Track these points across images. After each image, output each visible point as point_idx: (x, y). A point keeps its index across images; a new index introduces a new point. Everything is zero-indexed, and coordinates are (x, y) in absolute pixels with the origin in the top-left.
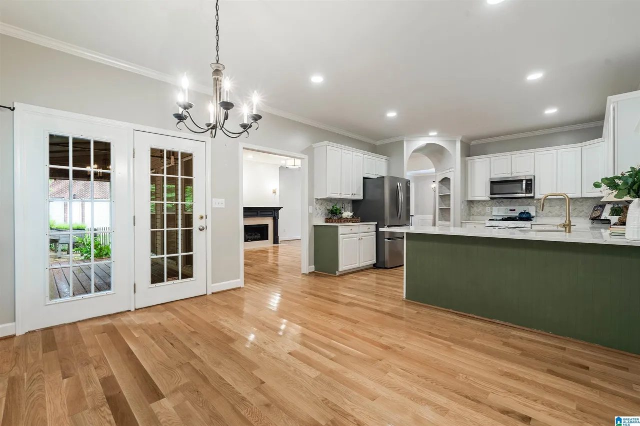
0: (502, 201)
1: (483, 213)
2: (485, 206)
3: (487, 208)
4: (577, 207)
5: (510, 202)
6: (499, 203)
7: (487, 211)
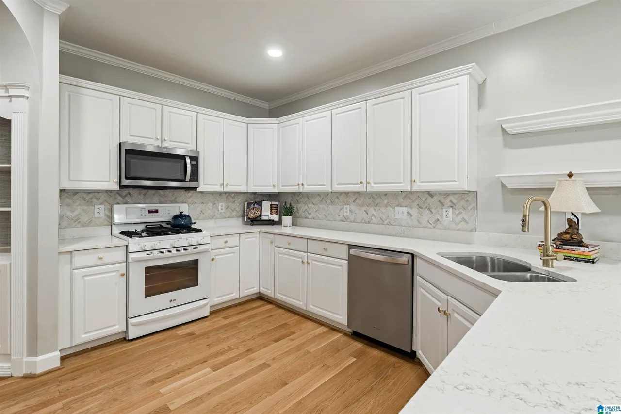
0: (129, 194)
1: (84, 218)
2: (90, 203)
3: (97, 207)
4: (230, 204)
5: (144, 195)
6: (123, 197)
7: (96, 215)
